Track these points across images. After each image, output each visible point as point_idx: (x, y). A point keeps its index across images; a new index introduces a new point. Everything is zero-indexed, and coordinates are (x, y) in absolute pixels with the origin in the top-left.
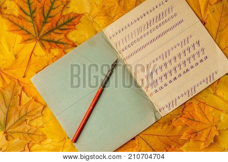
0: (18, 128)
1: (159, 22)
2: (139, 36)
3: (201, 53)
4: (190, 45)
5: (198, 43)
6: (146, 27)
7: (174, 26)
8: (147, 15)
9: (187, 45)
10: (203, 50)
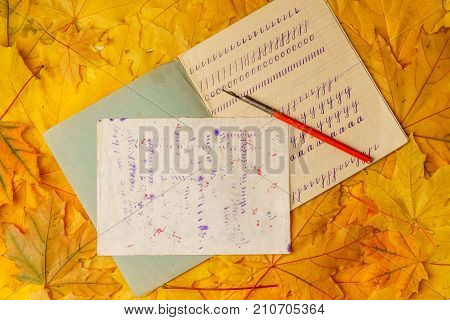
0: (68, 276)
1: (281, 49)
2: (243, 73)
3: (351, 110)
4: (332, 94)
5: (348, 91)
6: (257, 56)
7: (307, 59)
8: (259, 35)
9: (328, 95)
10: (355, 105)
